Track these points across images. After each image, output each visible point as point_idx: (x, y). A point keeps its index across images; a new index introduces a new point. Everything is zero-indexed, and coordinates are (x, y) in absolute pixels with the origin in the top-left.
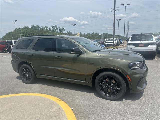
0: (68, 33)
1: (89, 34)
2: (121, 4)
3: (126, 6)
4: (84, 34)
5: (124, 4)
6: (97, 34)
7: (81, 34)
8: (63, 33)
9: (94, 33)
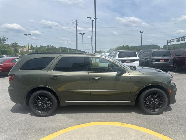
0: (12, 44)
1: (43, 46)
2: (88, 18)
3: (93, 20)
4: (37, 46)
5: (91, 18)
6: (53, 46)
7: (31, 45)
8: (5, 44)
9: (49, 45)
